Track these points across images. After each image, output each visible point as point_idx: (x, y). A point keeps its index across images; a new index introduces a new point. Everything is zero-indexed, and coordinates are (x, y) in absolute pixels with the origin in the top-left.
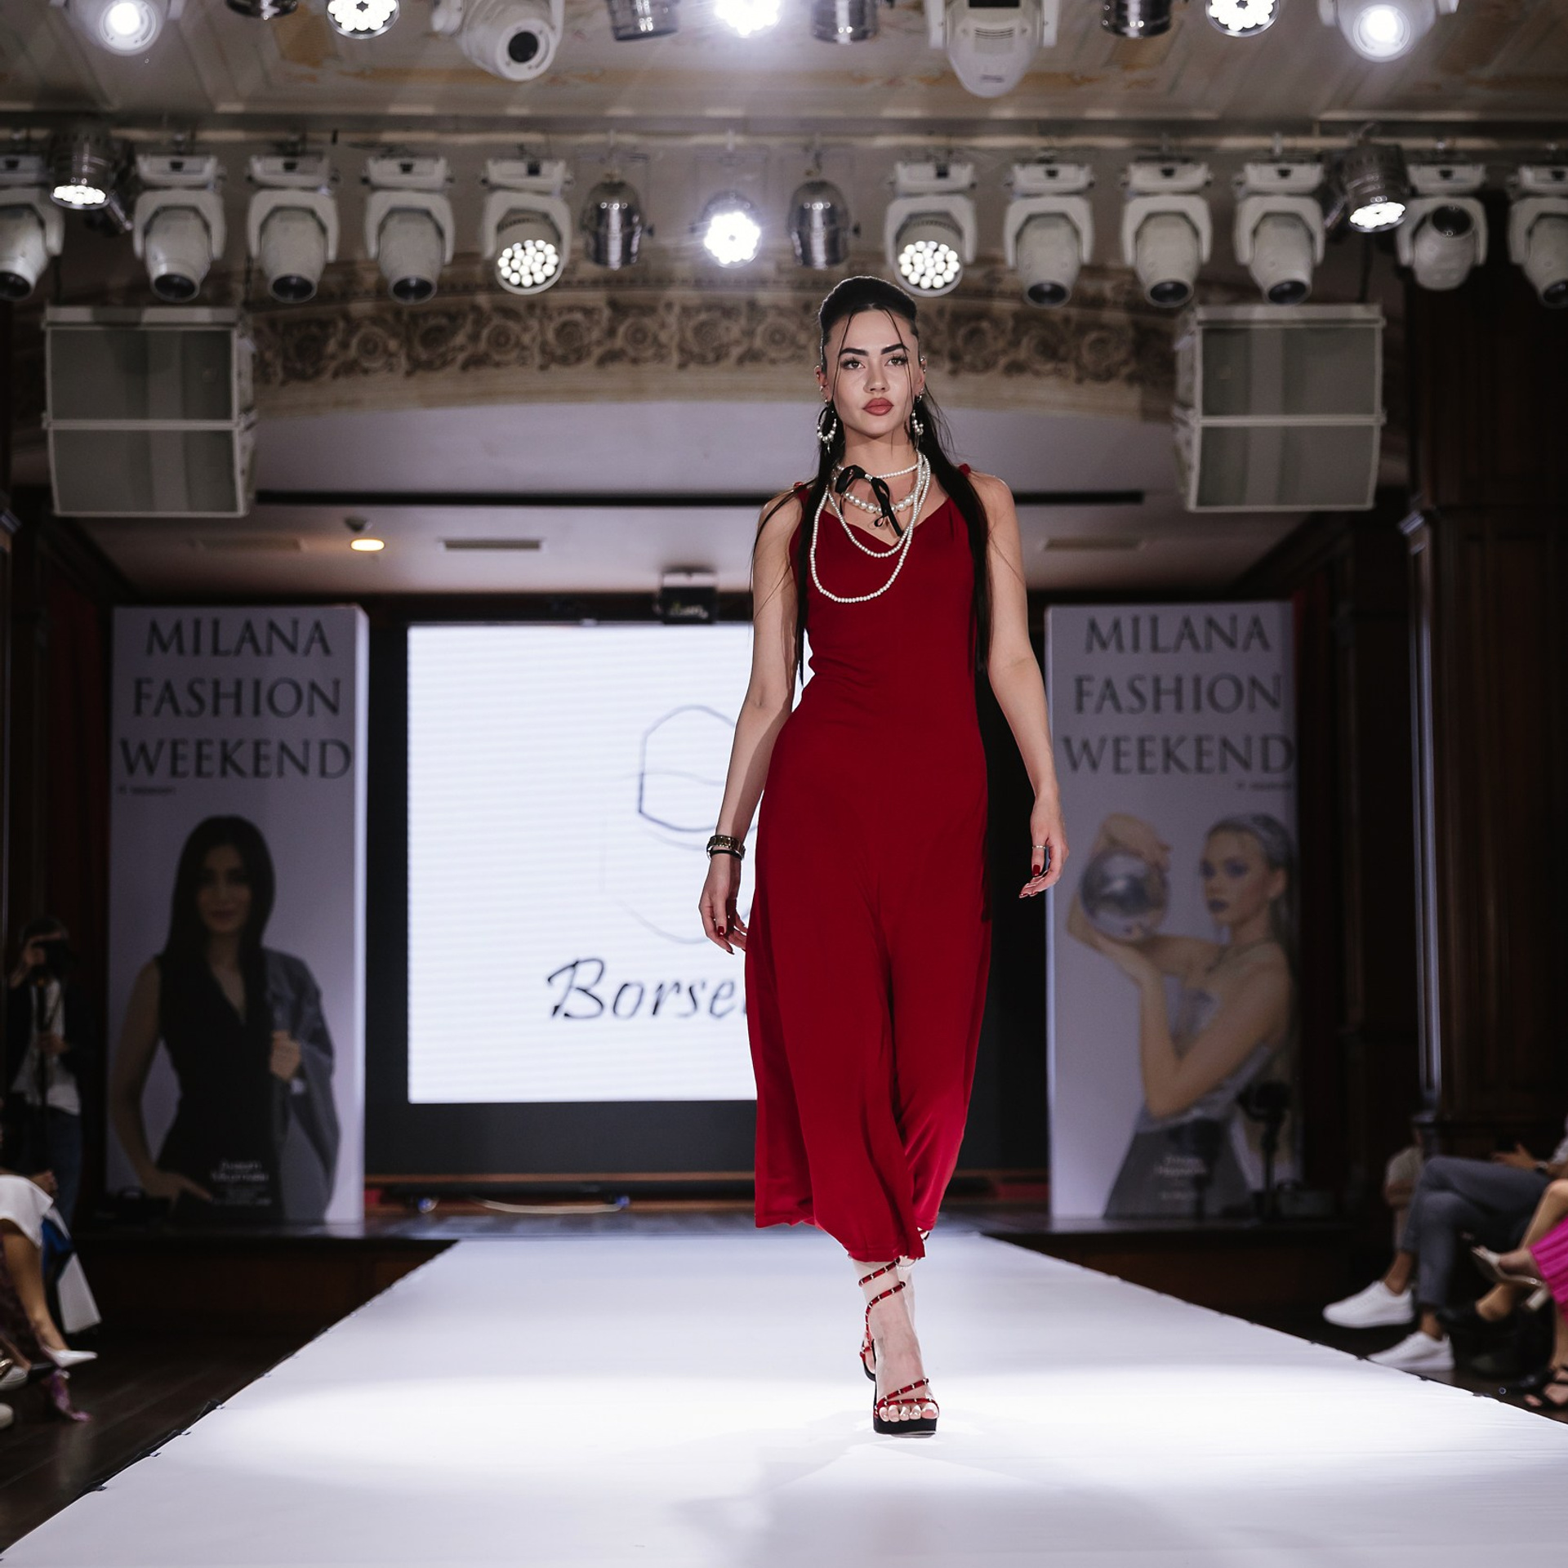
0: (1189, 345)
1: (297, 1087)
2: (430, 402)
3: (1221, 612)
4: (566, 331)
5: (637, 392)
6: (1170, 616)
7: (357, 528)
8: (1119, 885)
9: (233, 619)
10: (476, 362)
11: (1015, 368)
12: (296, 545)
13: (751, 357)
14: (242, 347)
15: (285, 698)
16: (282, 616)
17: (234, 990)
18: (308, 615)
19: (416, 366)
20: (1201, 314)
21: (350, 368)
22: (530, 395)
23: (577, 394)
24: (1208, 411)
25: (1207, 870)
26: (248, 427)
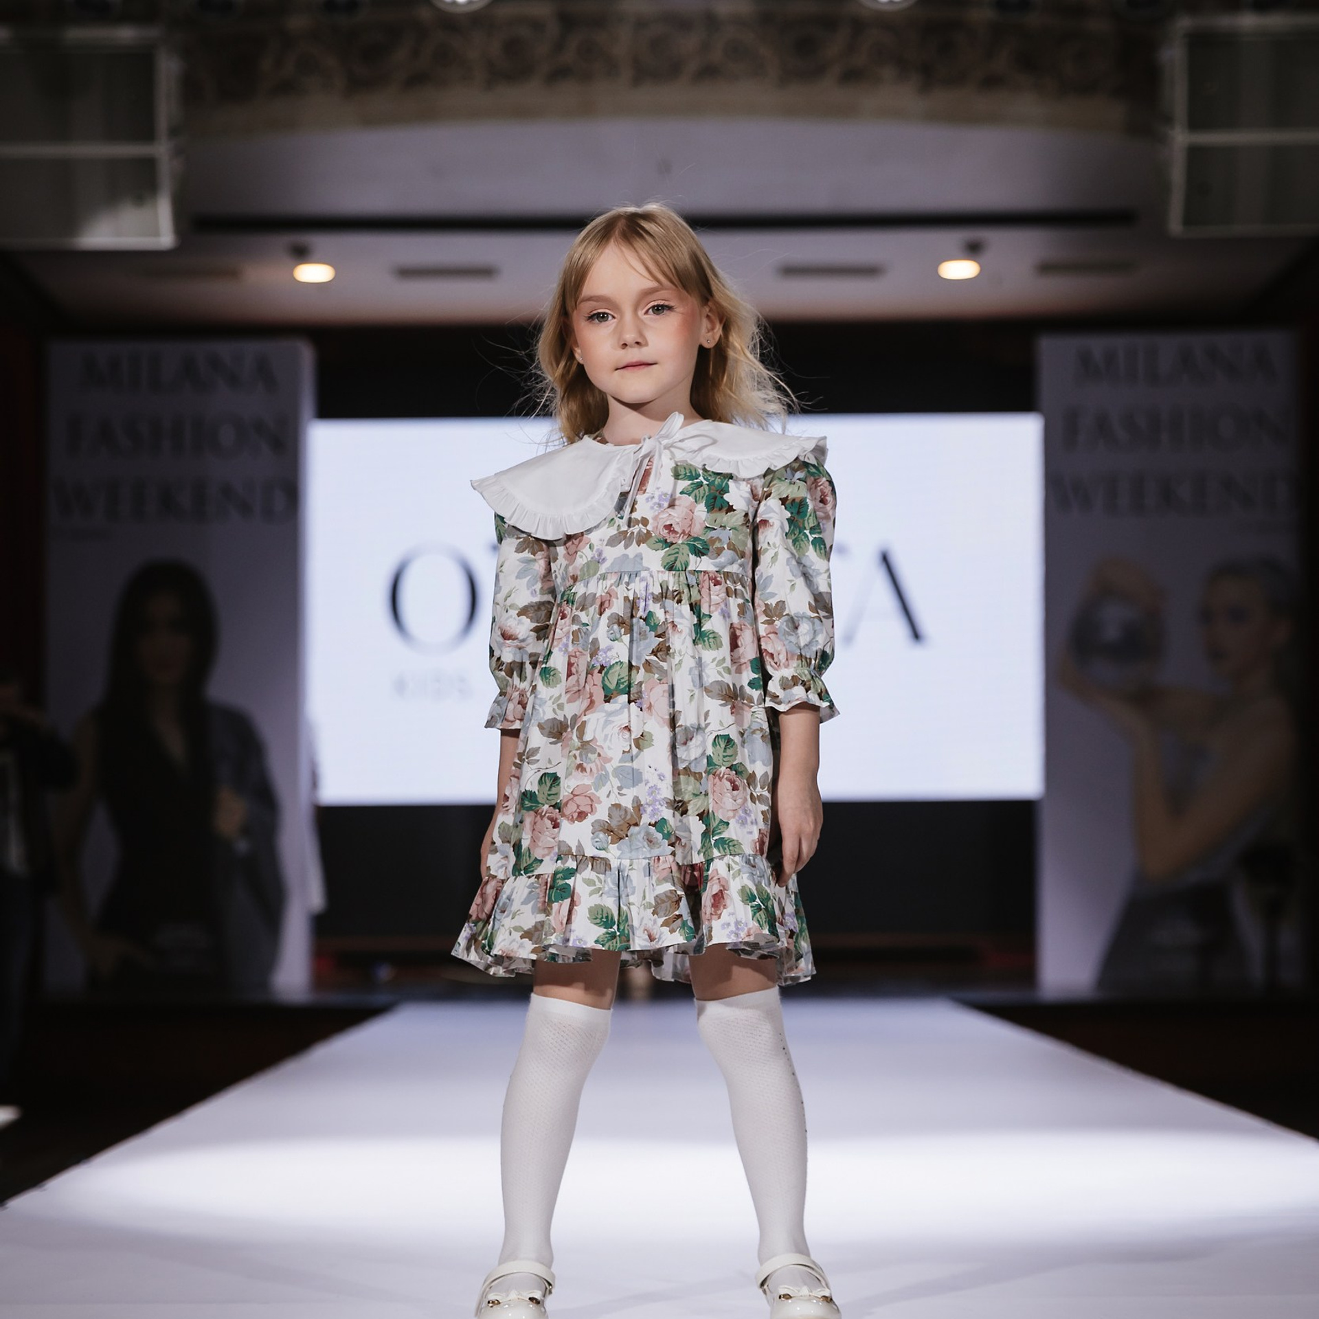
0: (1173, 56)
1: (242, 846)
2: (370, 121)
3: (1223, 341)
4: (513, 47)
5: (586, 110)
6: (1168, 345)
7: (302, 254)
8: (1112, 632)
9: (172, 352)
10: (417, 80)
11: (991, 82)
12: (233, 274)
13: (709, 72)
14: (168, 68)
15: (227, 436)
16: (224, 349)
17: (175, 743)
18: (251, 349)
19: (358, 85)
20: (1184, 23)
21: (286, 88)
22: (475, 114)
23: (522, 113)
24: (1194, 124)
25: (1206, 616)
26: (178, 152)
